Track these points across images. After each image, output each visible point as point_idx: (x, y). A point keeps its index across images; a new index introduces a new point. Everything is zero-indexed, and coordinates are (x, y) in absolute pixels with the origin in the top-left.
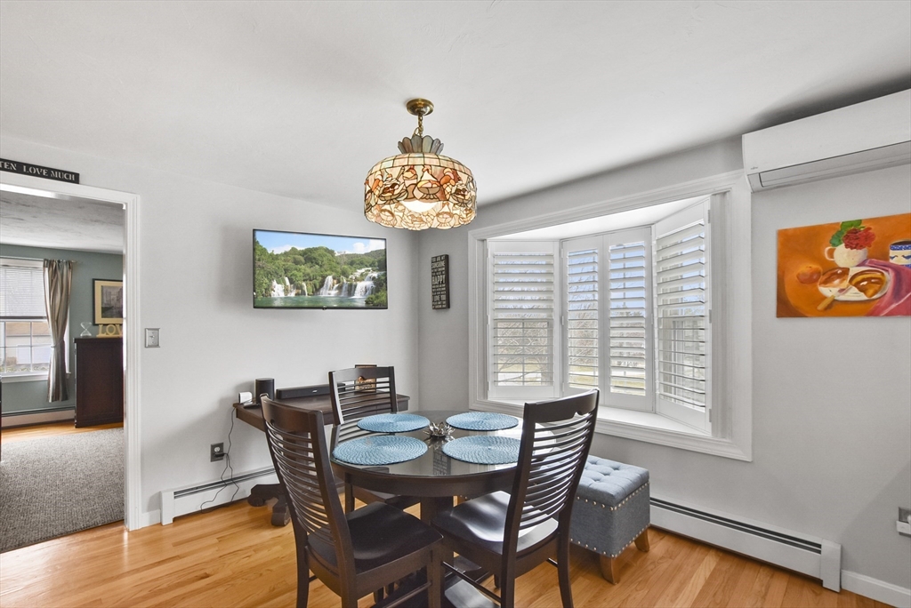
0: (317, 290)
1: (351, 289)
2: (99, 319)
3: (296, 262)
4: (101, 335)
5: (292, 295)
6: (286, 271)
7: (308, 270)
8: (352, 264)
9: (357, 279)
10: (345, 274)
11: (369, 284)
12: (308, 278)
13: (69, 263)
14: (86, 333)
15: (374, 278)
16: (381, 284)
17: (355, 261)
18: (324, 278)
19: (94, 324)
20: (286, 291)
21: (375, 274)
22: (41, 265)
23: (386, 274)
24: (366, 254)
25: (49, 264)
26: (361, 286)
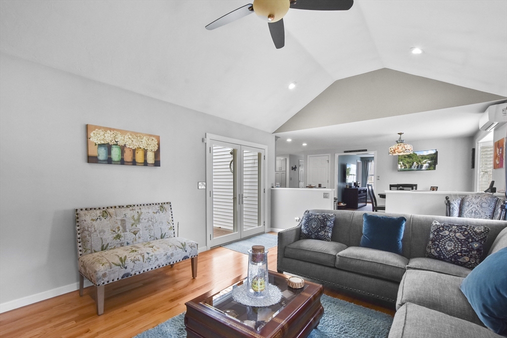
0: (411, 167)
1: (422, 166)
3: (405, 157)
5: (403, 168)
6: (402, 160)
7: (409, 160)
8: (422, 158)
9: (424, 163)
10: (420, 162)
11: (427, 165)
12: (408, 163)
15: (429, 163)
17: (423, 157)
18: (413, 163)
20: (401, 167)
21: (429, 162)
24: (427, 155)
26: (425, 165)
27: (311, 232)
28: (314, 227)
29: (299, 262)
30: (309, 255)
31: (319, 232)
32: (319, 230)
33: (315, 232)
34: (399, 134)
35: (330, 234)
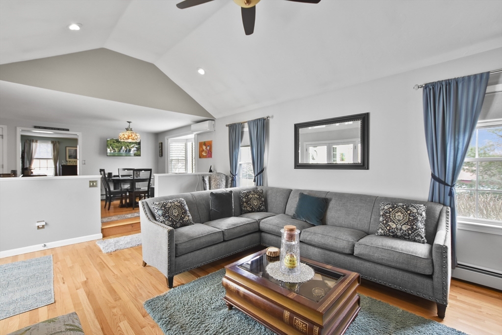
0: (120, 151)
1: (130, 150)
2: (68, 159)
3: (114, 142)
4: (68, 164)
5: (112, 152)
6: (111, 145)
7: (117, 145)
9: (131, 147)
10: (128, 146)
11: (135, 149)
12: (117, 147)
13: (59, 142)
14: (64, 163)
16: (139, 149)
18: (122, 147)
19: (67, 161)
20: (111, 151)
21: (137, 146)
22: (50, 142)
23: (140, 147)
25: (52, 142)
26: (132, 149)
27: (175, 221)
28: (176, 215)
29: (195, 252)
30: (204, 240)
31: (184, 218)
32: (183, 216)
33: (180, 220)
34: (128, 122)
35: (191, 217)
